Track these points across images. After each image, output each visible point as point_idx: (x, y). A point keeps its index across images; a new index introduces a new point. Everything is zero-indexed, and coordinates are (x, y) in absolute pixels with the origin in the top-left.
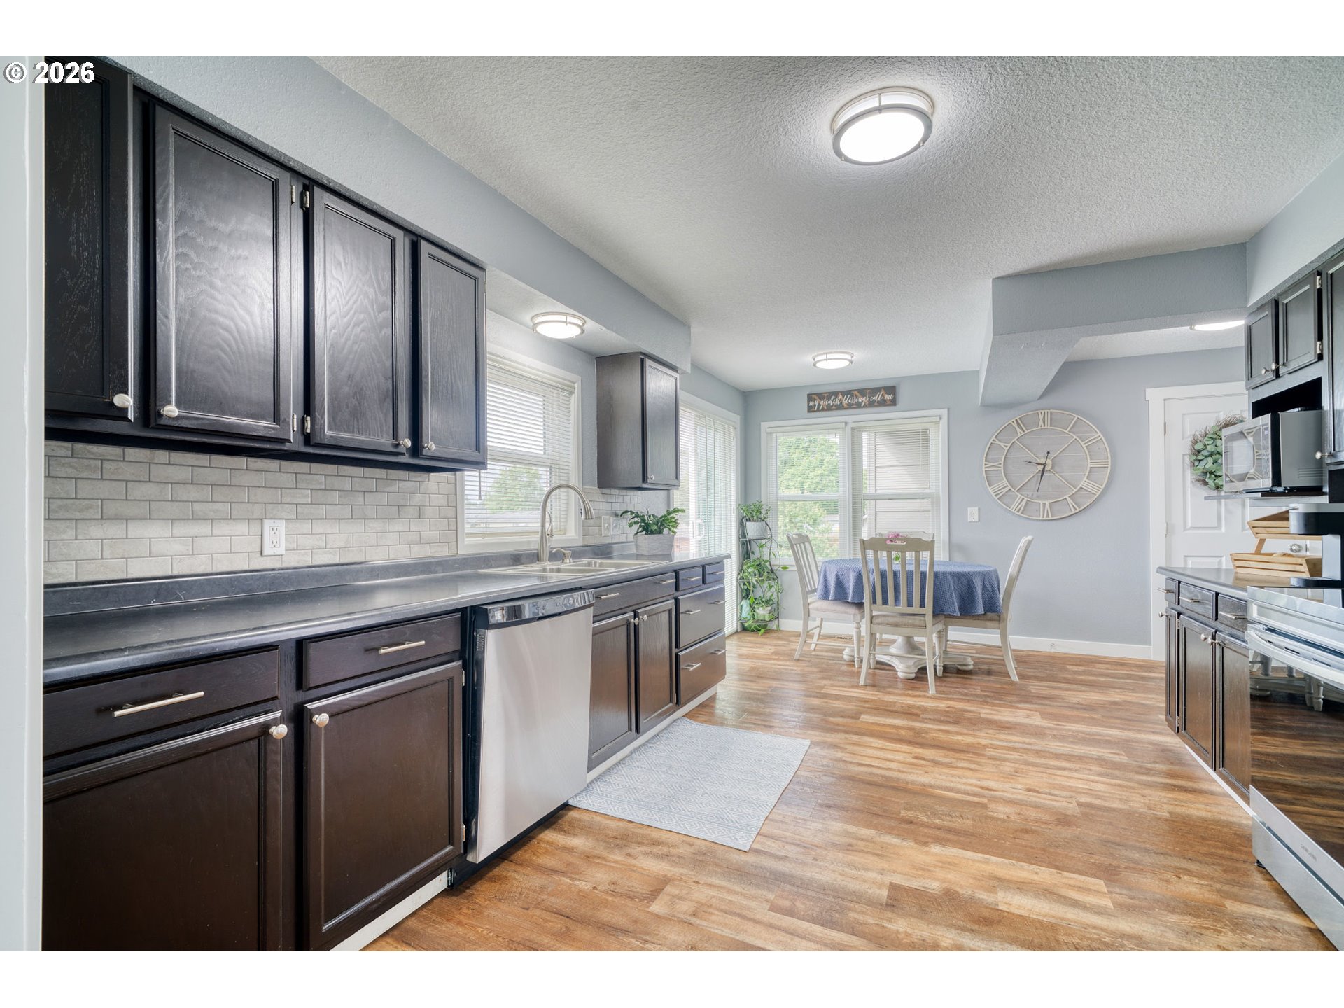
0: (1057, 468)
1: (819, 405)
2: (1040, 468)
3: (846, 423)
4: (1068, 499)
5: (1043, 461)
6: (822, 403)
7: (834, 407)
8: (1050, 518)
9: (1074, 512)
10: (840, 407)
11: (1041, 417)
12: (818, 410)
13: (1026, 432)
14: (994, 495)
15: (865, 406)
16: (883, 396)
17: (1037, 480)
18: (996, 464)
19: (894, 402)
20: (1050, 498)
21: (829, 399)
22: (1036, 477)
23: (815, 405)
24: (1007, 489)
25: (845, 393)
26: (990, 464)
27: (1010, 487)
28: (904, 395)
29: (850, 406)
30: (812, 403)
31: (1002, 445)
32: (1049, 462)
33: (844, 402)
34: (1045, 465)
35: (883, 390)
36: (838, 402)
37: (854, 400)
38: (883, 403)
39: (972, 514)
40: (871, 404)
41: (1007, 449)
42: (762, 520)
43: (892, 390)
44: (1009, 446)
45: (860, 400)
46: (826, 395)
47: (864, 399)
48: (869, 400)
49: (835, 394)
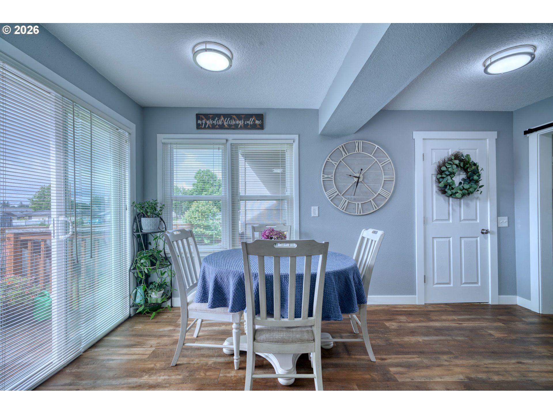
0: (365, 181)
1: (206, 124)
2: (356, 180)
3: (227, 140)
4: (372, 201)
5: (358, 175)
6: (208, 122)
7: (217, 127)
8: (362, 214)
9: (375, 210)
10: (222, 127)
11: (357, 145)
12: (205, 128)
13: (348, 154)
14: (328, 198)
15: (241, 128)
16: (254, 121)
17: (353, 188)
18: (329, 176)
19: (261, 127)
20: (362, 201)
21: (213, 119)
22: (352, 187)
23: (202, 124)
24: (336, 194)
25: (226, 116)
26: (326, 176)
27: (338, 192)
28: (269, 122)
29: (230, 127)
30: (200, 122)
31: (333, 162)
32: (361, 176)
33: (225, 123)
34: (359, 178)
35: (254, 116)
36: (220, 123)
37: (233, 122)
38: (254, 127)
39: (314, 211)
40: (246, 127)
41: (336, 166)
42: (158, 215)
43: (260, 117)
44: (337, 163)
45: (238, 122)
46: (211, 116)
47: (240, 122)
48: (244, 123)
49: (219, 116)
